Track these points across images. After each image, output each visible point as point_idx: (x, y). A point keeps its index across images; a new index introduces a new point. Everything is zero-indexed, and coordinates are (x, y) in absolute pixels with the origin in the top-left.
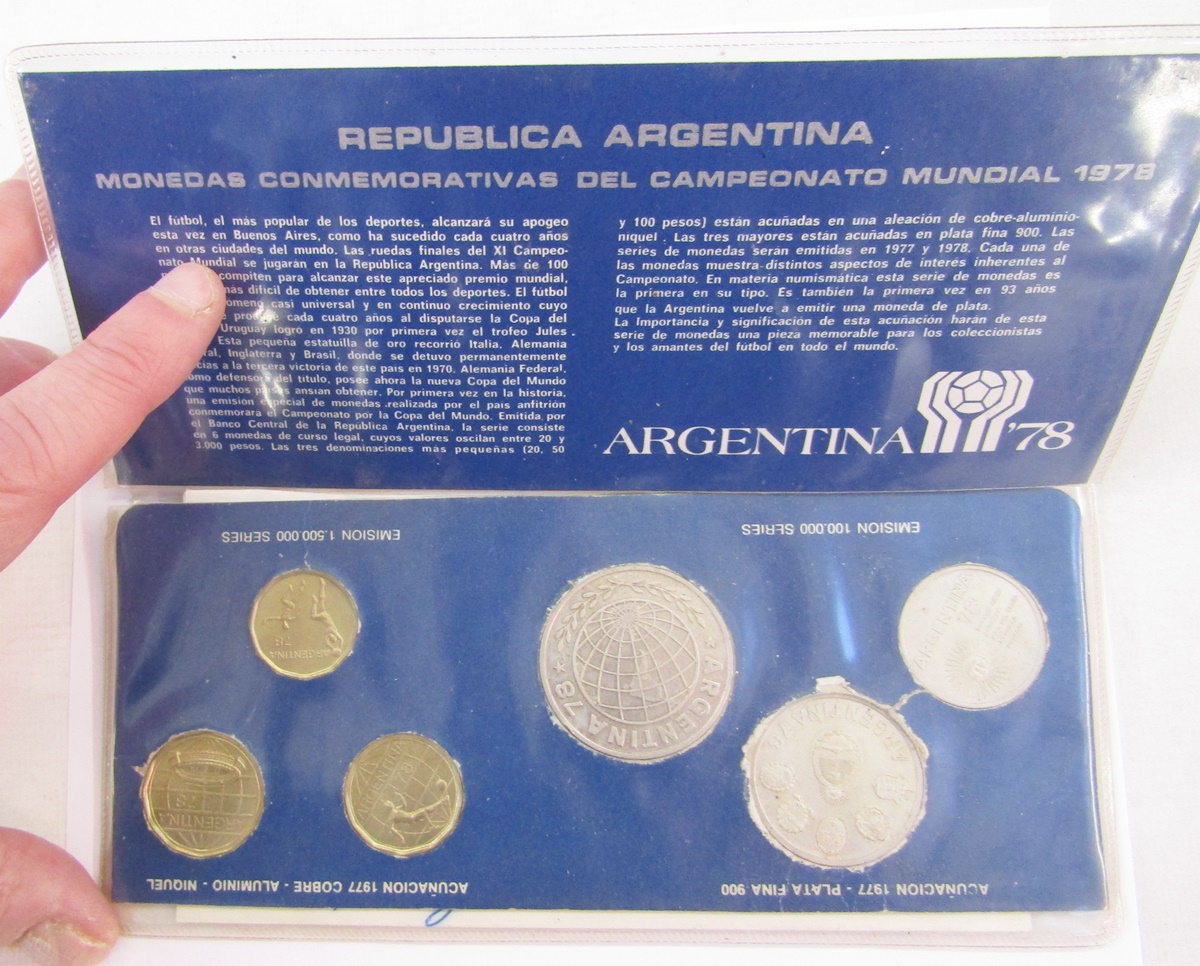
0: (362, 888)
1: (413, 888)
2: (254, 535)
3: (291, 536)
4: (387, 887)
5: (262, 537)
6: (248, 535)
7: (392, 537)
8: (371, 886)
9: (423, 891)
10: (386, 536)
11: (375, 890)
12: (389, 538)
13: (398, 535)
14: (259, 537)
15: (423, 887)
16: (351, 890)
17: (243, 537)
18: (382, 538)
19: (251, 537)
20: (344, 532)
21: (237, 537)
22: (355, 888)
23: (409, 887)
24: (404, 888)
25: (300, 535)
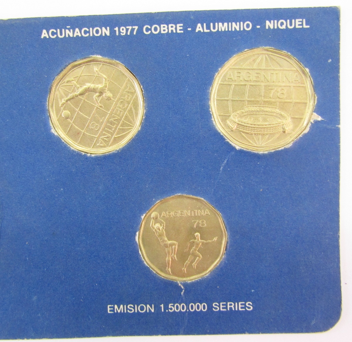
0: (127, 30)
1: (85, 32)
2: (226, 308)
3: (195, 307)
4: (106, 32)
5: (219, 306)
6: (231, 308)
7: (114, 308)
8: (120, 32)
9: (77, 30)
10: (119, 308)
11: (117, 29)
12: (116, 307)
13: (109, 309)
14: (221, 306)
15: (77, 33)
16: (136, 28)
17: (235, 306)
18: (122, 306)
19: (229, 307)
20: (153, 311)
21: (240, 306)
22: (133, 30)
23: (89, 32)
24: (93, 32)
25: (188, 308)
